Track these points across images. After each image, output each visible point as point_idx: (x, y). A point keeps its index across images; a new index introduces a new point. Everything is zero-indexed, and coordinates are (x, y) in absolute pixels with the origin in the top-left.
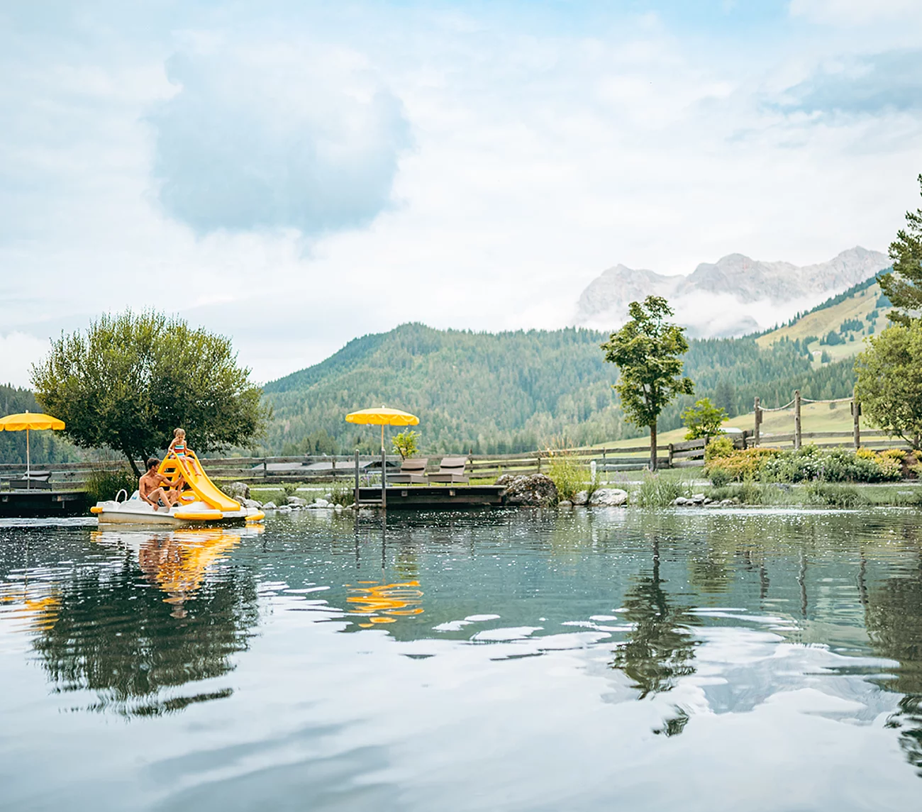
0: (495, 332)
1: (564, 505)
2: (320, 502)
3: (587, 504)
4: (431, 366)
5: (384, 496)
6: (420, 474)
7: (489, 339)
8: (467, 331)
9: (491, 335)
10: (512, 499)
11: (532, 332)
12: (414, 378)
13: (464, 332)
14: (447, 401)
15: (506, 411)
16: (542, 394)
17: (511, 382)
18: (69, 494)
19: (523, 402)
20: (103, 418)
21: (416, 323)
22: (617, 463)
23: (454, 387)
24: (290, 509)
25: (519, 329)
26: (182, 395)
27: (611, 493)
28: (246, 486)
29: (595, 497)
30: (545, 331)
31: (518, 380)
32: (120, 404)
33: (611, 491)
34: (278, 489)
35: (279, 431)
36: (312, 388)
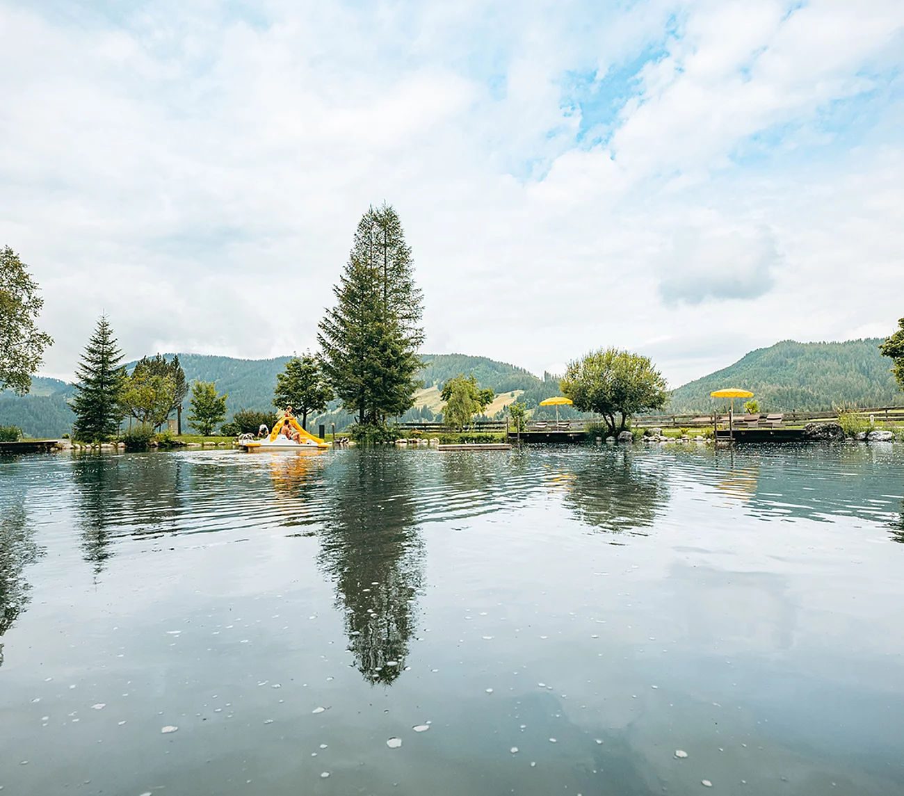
0: (842, 342)
1: (849, 440)
2: (699, 437)
3: (865, 440)
4: (799, 364)
5: (731, 434)
6: (754, 423)
7: (838, 346)
8: (822, 343)
9: (839, 344)
10: (813, 436)
11: (868, 340)
12: (788, 371)
13: (820, 343)
14: (810, 383)
15: (850, 387)
16: (876, 377)
17: (854, 370)
18: (575, 433)
19: (863, 381)
20: (589, 398)
21: (788, 341)
22: (896, 416)
23: (814, 375)
24: (682, 441)
25: (858, 338)
26: (626, 386)
27: (881, 434)
28: (661, 429)
29: (871, 436)
30: (878, 339)
31: (858, 368)
32: (596, 391)
33: (881, 432)
34: (678, 431)
35: (708, 402)
36: (726, 379)
